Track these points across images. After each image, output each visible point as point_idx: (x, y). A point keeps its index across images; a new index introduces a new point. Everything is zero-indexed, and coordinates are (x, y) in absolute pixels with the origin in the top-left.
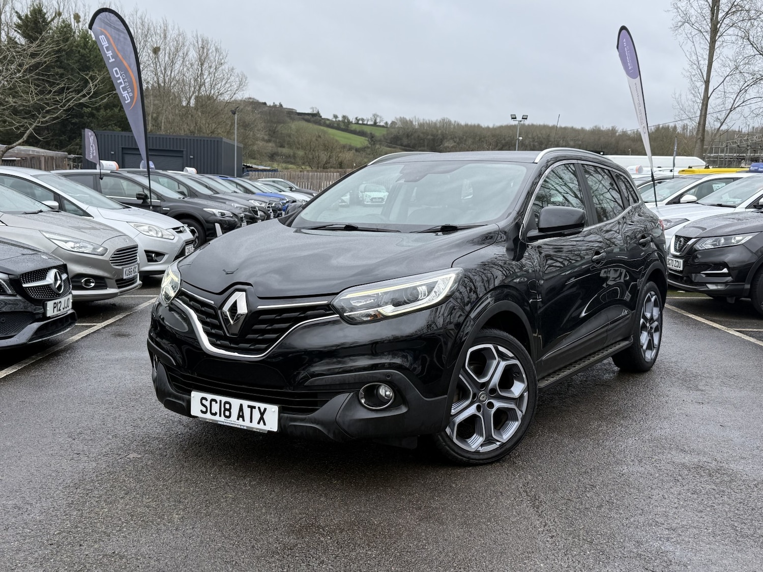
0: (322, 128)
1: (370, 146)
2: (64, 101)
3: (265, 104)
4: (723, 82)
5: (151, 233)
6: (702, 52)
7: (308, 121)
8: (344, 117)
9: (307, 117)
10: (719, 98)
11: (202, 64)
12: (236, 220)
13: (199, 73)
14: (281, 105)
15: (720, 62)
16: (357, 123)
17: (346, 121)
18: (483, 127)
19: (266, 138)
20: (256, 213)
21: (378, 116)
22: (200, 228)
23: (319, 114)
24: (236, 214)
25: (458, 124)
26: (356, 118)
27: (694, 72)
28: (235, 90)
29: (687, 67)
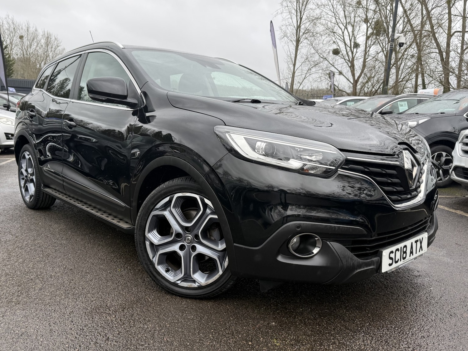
4: (301, 65)
5: (8, 123)
11: (48, 46)
13: (46, 50)
15: (300, 56)
27: (289, 60)
29: (286, 57)
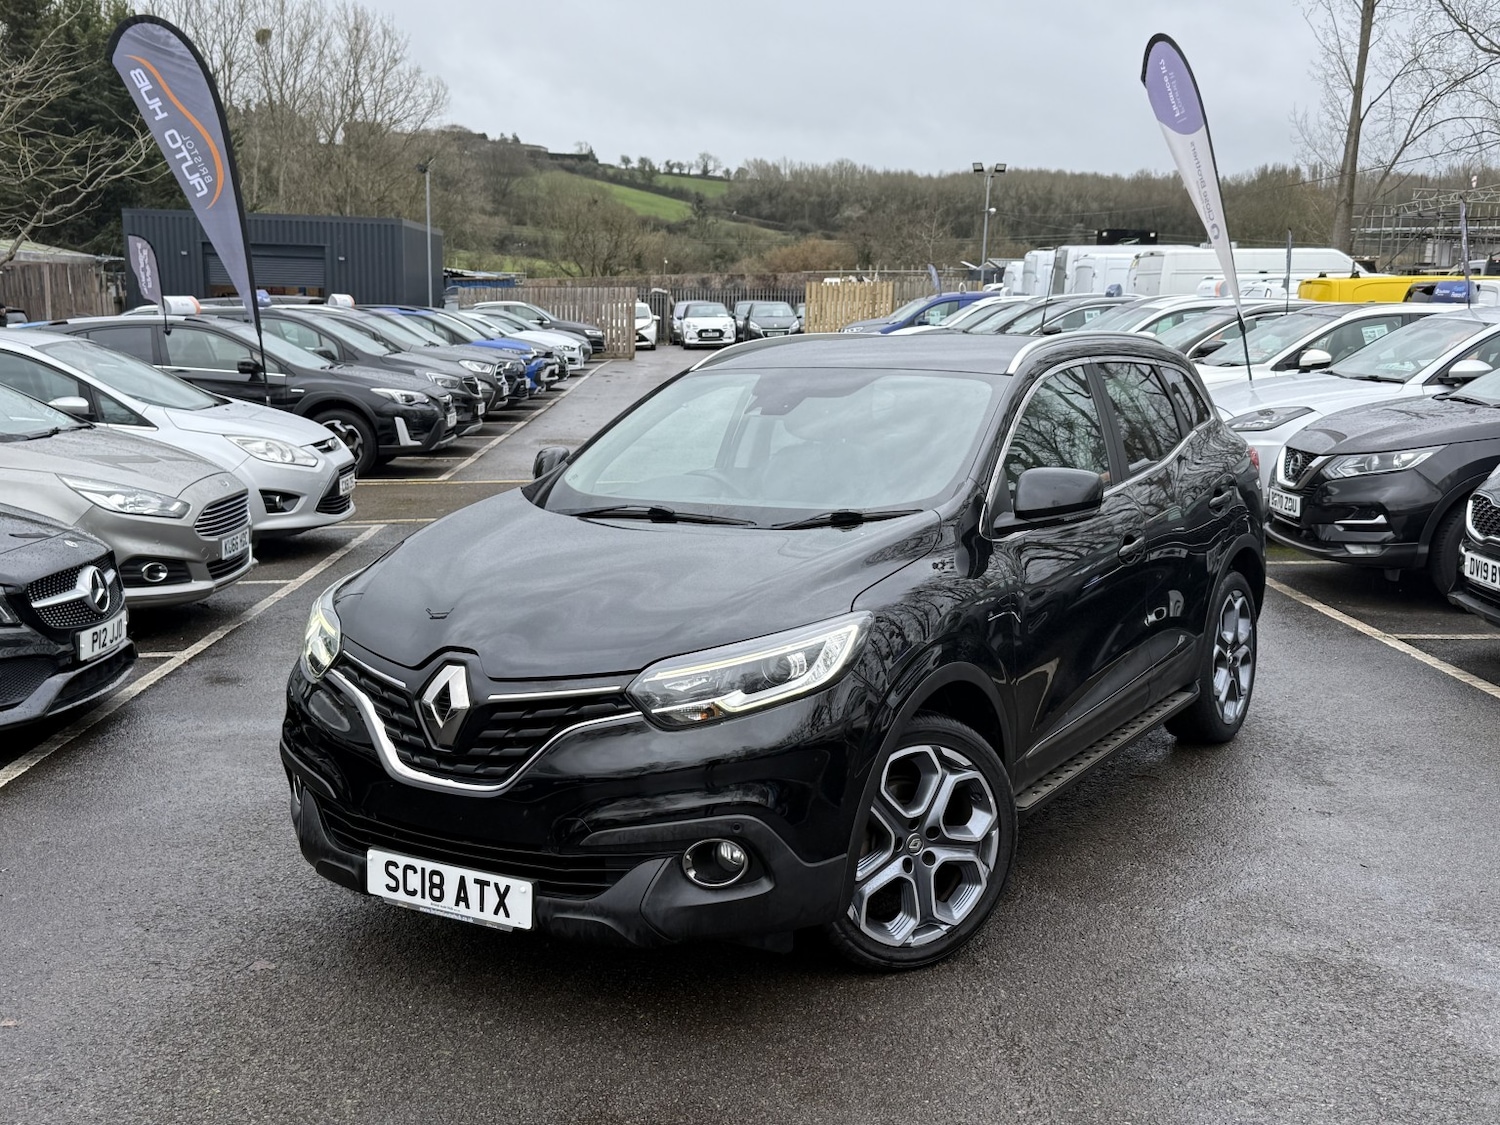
0: (599, 183)
1: (696, 219)
2: (88, 175)
3: (484, 136)
4: (1389, 87)
5: (272, 456)
6: (1347, 27)
7: (571, 170)
8: (643, 161)
9: (568, 162)
10: (1381, 119)
11: (357, 62)
12: (436, 409)
13: (351, 81)
14: (516, 140)
15: (1384, 47)
16: (670, 173)
17: (647, 169)
18: (920, 176)
19: (489, 207)
20: (474, 388)
21: (710, 157)
22: (364, 427)
23: (594, 156)
24: (436, 397)
25: (870, 172)
26: (667, 163)
27: (1332, 68)
28: (424, 112)
29: (1319, 59)
